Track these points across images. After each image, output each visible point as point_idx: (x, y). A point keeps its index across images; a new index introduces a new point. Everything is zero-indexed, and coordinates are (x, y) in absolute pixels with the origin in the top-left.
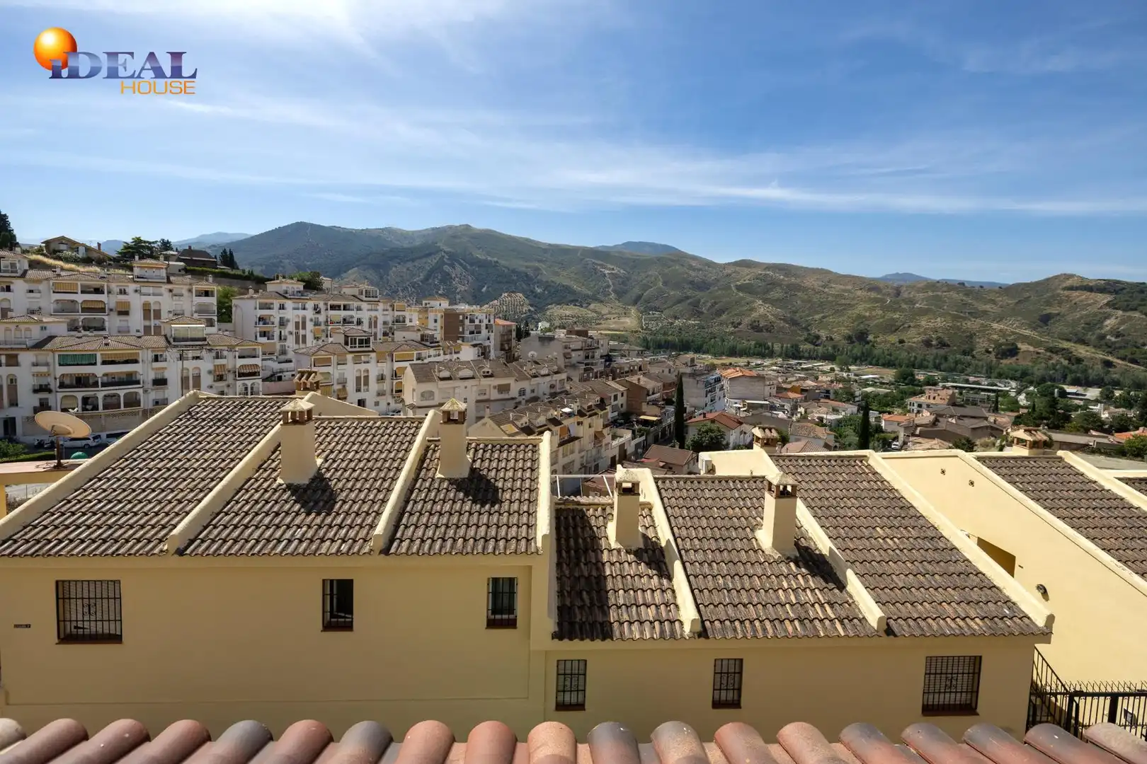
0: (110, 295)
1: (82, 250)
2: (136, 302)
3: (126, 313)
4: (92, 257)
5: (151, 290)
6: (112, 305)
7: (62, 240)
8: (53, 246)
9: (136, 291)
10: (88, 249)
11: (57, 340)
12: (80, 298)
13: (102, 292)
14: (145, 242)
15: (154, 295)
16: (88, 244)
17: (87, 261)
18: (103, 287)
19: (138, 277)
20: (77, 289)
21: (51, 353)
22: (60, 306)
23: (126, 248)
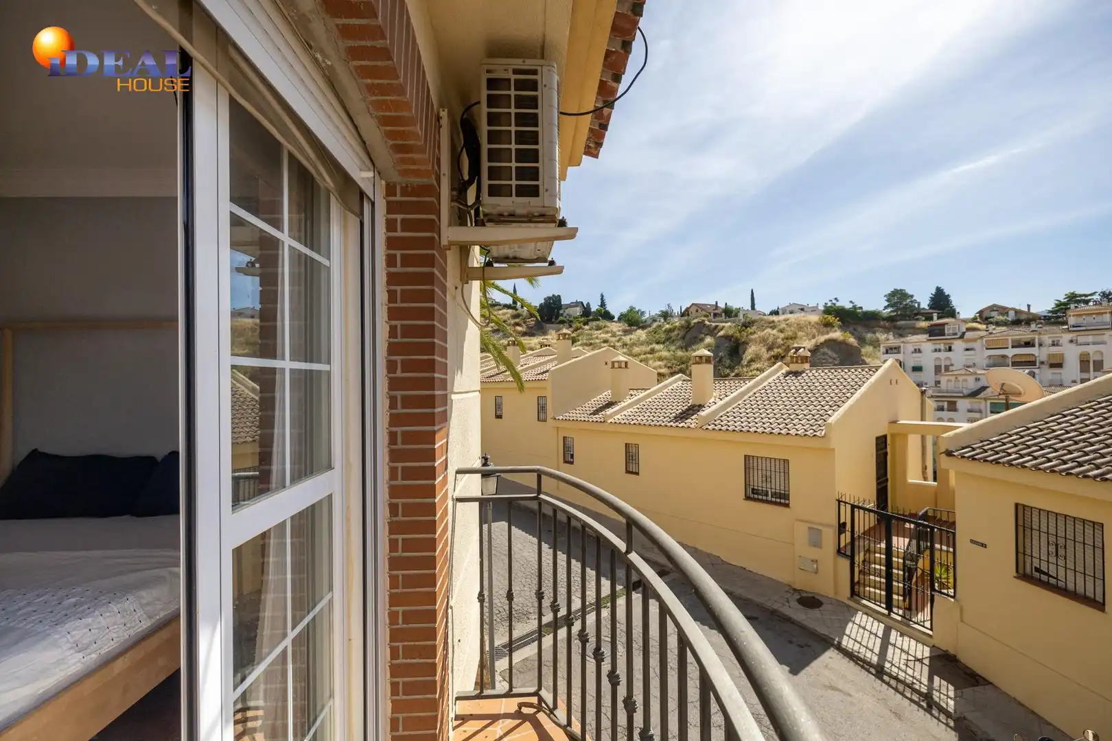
0: (1041, 347)
1: (1012, 313)
2: (1071, 354)
3: (1060, 365)
4: (1022, 319)
5: (1090, 339)
6: (1044, 357)
7: (994, 308)
8: (985, 315)
9: (1071, 341)
10: (1017, 312)
11: (988, 390)
12: (1010, 352)
13: (1033, 346)
14: (1081, 296)
15: (1094, 343)
16: (1017, 308)
17: (1017, 323)
18: (1034, 340)
19: (1074, 327)
20: (1007, 344)
21: (983, 401)
22: (991, 361)
23: (1057, 305)
